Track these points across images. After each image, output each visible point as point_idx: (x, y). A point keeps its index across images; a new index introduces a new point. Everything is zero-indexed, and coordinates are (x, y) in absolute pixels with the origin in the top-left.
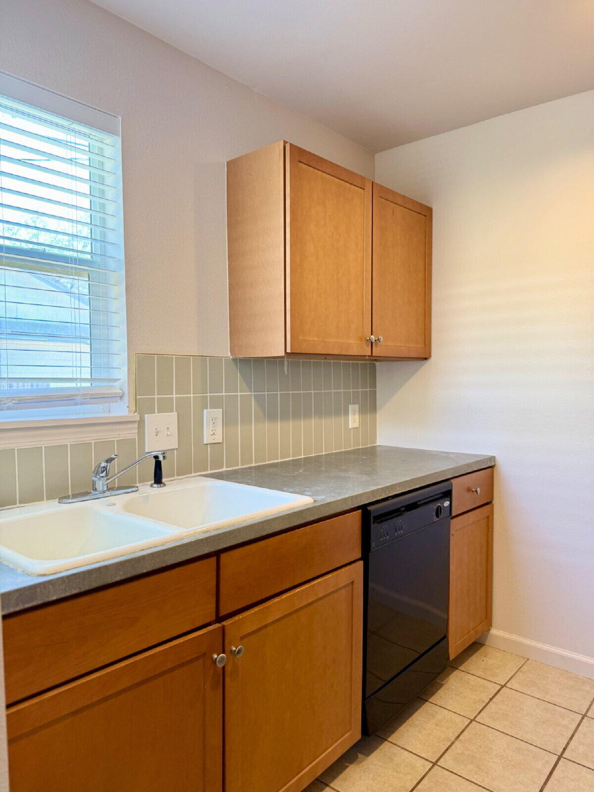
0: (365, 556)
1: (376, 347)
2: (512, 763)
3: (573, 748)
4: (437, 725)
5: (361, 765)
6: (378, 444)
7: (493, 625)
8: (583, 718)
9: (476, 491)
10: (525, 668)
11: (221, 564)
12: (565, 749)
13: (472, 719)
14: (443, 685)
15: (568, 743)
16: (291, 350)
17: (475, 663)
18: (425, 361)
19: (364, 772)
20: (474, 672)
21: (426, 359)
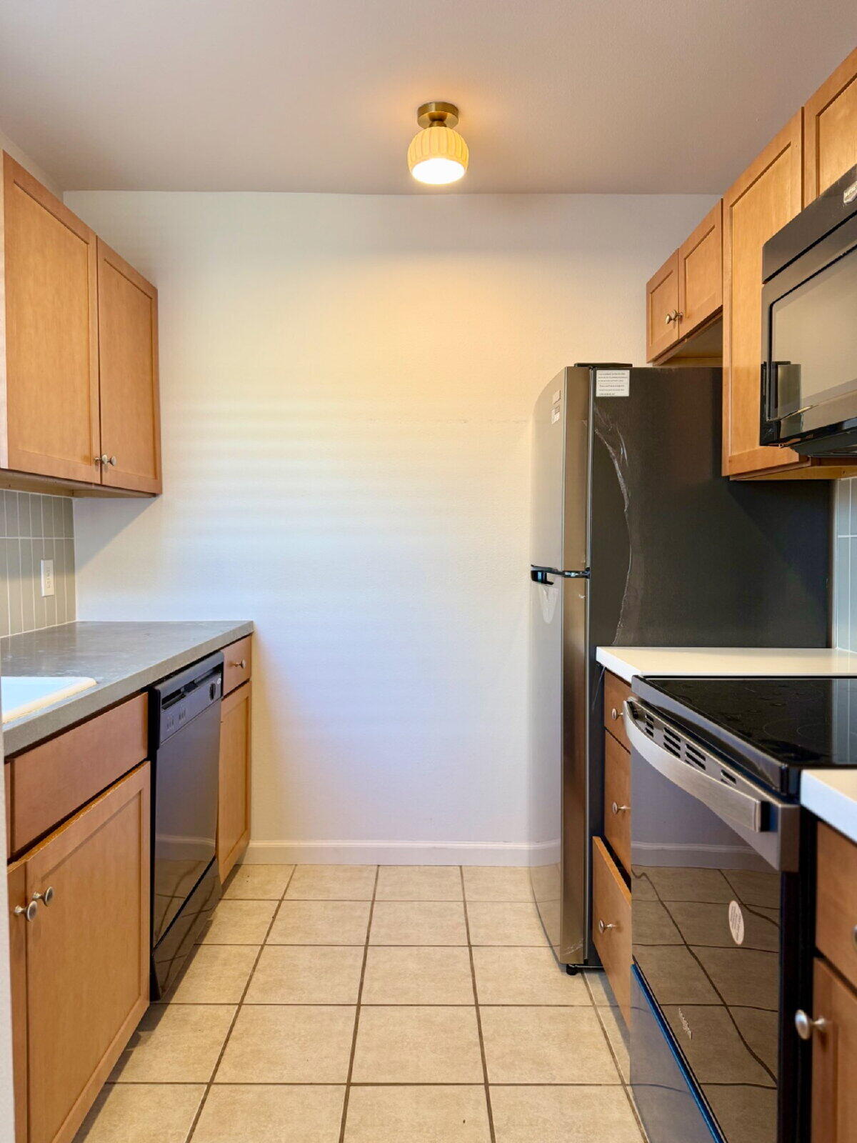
0: (152, 756)
1: (106, 472)
2: (324, 970)
3: (375, 933)
4: (225, 964)
5: (149, 1043)
6: (77, 620)
7: (252, 838)
8: (373, 904)
9: (241, 665)
10: (296, 875)
11: (16, 773)
12: (368, 938)
13: (262, 943)
14: (212, 921)
15: (369, 932)
16: (9, 466)
17: (240, 886)
18: (153, 498)
19: (157, 1048)
20: (242, 897)
21: (154, 495)
